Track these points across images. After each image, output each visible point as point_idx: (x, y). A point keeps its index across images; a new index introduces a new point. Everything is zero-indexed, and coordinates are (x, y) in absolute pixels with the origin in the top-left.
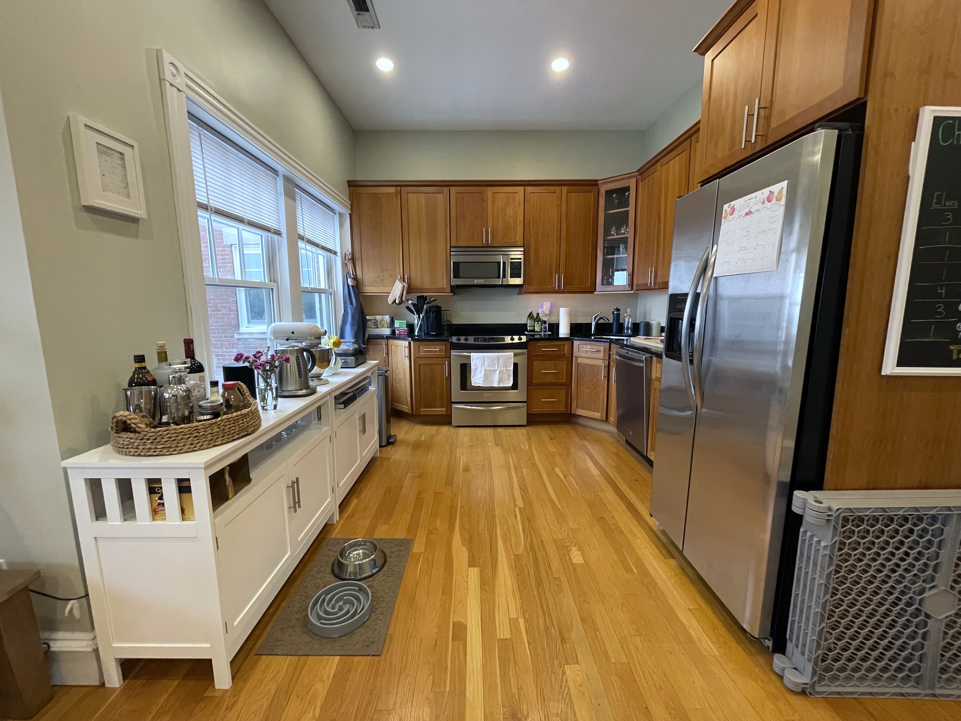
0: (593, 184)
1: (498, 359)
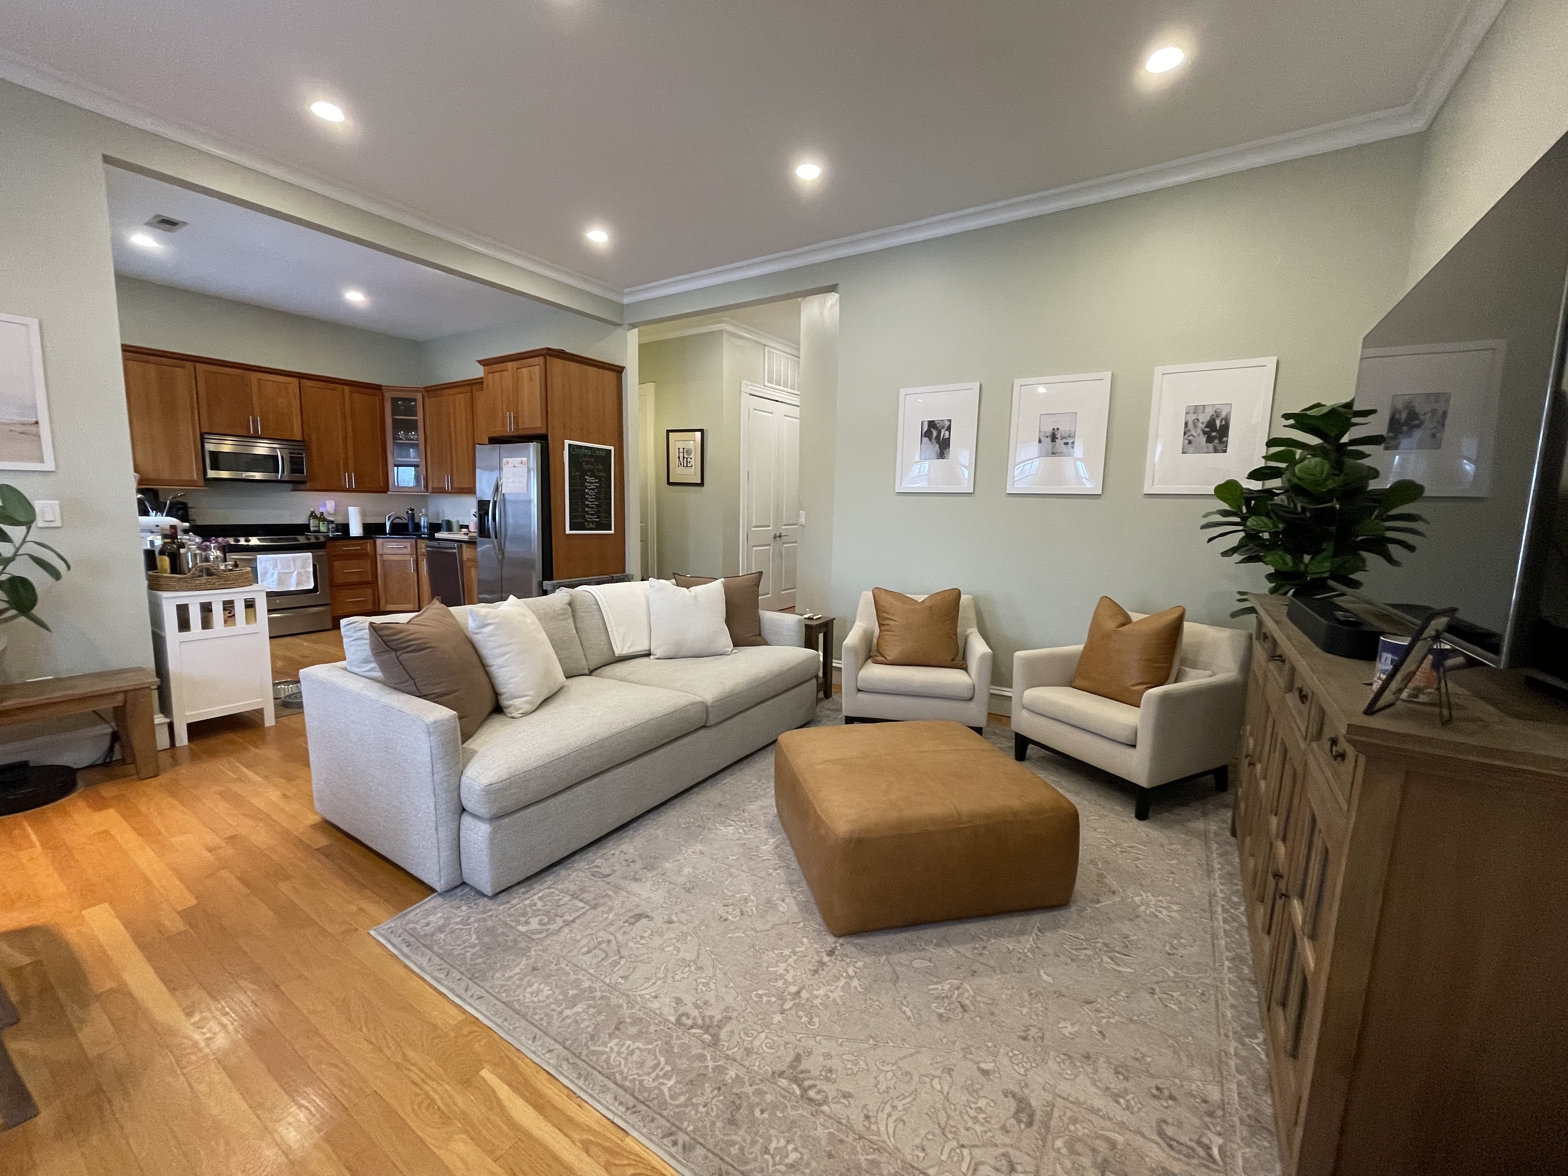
0: (376, 388)
1: (294, 560)
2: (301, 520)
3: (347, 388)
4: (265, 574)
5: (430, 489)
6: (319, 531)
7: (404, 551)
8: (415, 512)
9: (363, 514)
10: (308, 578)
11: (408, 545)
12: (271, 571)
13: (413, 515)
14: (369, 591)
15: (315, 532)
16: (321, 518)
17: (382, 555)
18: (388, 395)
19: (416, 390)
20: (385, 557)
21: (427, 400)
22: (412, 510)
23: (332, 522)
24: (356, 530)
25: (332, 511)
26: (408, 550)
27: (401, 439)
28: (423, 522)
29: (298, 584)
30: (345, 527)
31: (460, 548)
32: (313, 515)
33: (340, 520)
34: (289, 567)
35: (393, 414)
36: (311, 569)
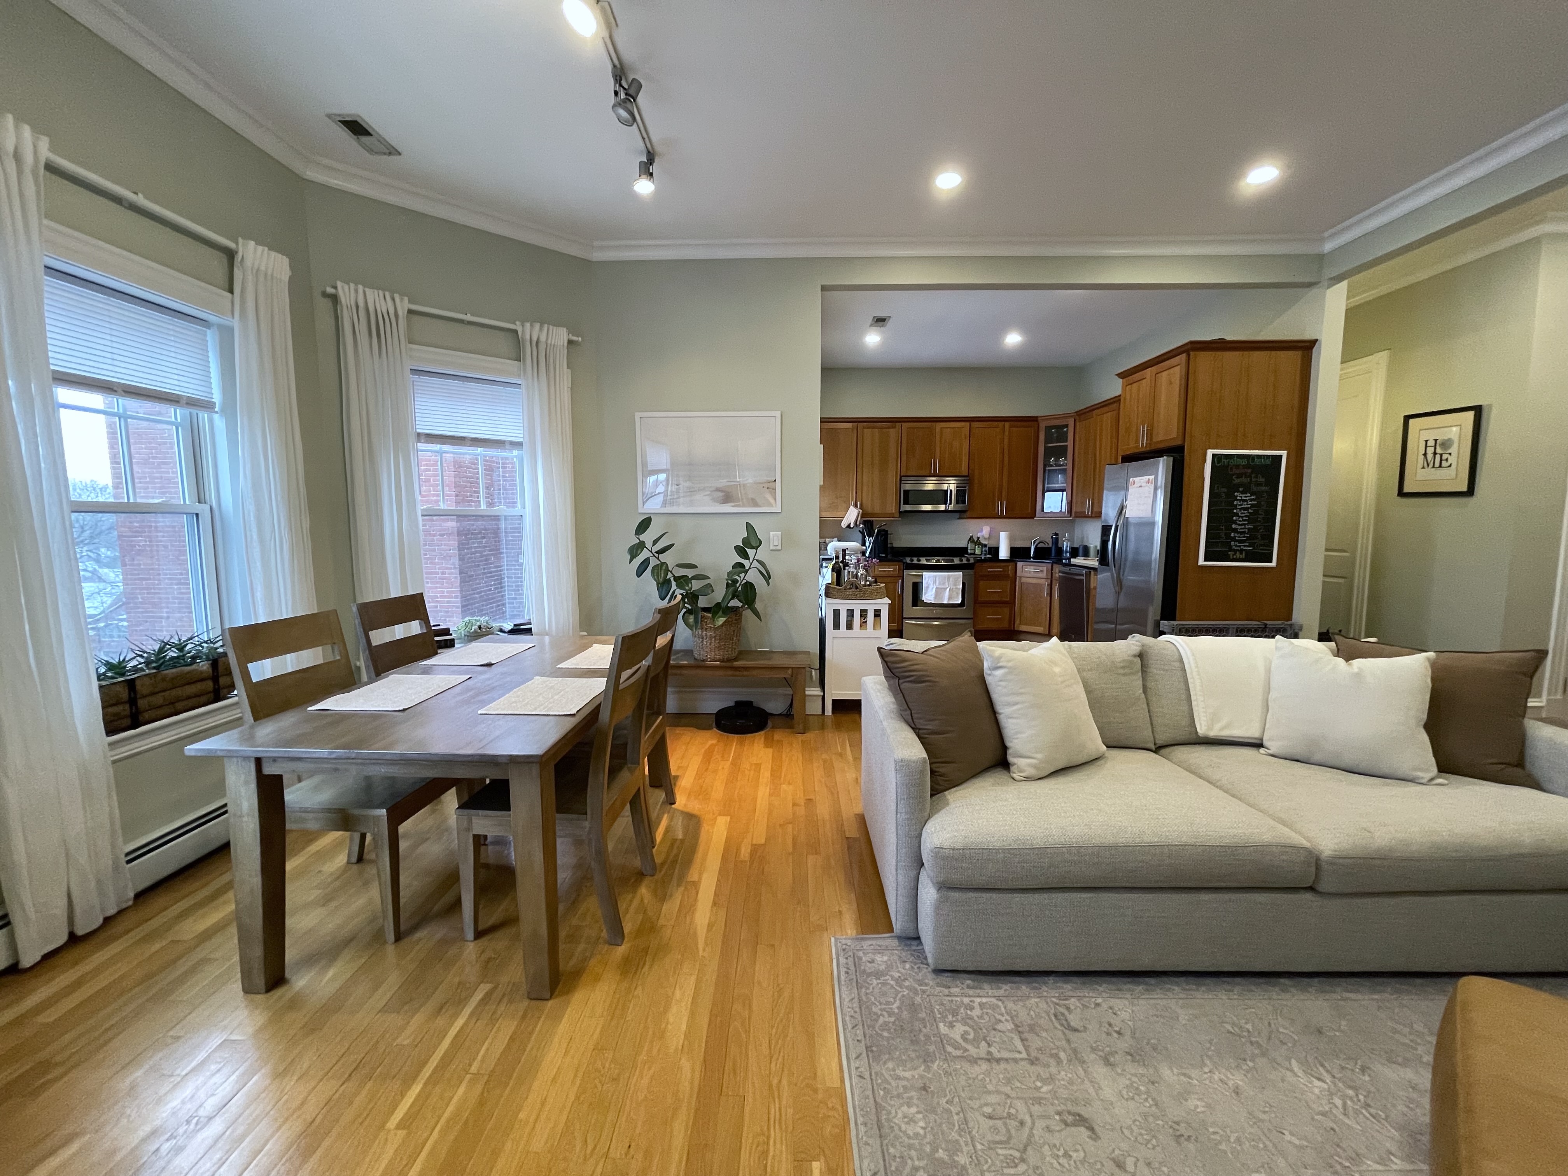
0: (1034, 420)
1: (949, 577)
2: (962, 543)
3: (1007, 424)
4: (928, 587)
5: (1073, 514)
6: (974, 554)
7: (1040, 575)
8: (1060, 536)
9: (1011, 539)
10: (958, 594)
11: (1045, 569)
12: (931, 587)
13: (1057, 539)
14: (1006, 610)
15: (971, 554)
16: (977, 542)
17: (1020, 577)
18: (1043, 425)
19: (1066, 416)
20: (1023, 580)
21: (1078, 424)
22: (1057, 534)
23: (985, 546)
24: (1004, 553)
25: (987, 536)
26: (1044, 575)
27: (1052, 466)
28: (1066, 546)
29: (949, 599)
30: (995, 550)
31: (1088, 575)
32: (971, 539)
33: (992, 544)
34: (944, 584)
35: (1046, 442)
36: (961, 586)
